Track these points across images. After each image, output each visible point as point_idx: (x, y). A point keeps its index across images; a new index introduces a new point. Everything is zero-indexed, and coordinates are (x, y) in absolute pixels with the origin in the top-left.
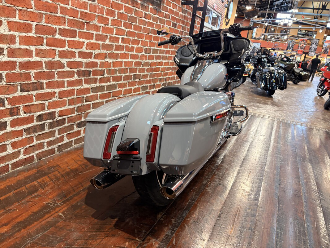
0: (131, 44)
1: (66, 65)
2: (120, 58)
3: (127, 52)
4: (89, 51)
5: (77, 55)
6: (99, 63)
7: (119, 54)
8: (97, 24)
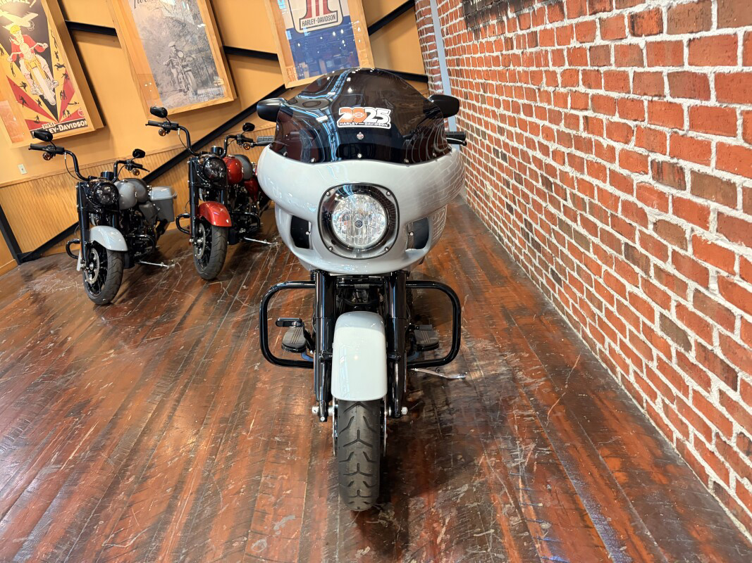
0: (605, 136)
1: (531, 160)
2: (589, 174)
3: (599, 160)
4: (545, 142)
5: (537, 145)
6: (558, 173)
7: (585, 162)
8: (546, 88)
